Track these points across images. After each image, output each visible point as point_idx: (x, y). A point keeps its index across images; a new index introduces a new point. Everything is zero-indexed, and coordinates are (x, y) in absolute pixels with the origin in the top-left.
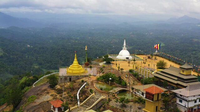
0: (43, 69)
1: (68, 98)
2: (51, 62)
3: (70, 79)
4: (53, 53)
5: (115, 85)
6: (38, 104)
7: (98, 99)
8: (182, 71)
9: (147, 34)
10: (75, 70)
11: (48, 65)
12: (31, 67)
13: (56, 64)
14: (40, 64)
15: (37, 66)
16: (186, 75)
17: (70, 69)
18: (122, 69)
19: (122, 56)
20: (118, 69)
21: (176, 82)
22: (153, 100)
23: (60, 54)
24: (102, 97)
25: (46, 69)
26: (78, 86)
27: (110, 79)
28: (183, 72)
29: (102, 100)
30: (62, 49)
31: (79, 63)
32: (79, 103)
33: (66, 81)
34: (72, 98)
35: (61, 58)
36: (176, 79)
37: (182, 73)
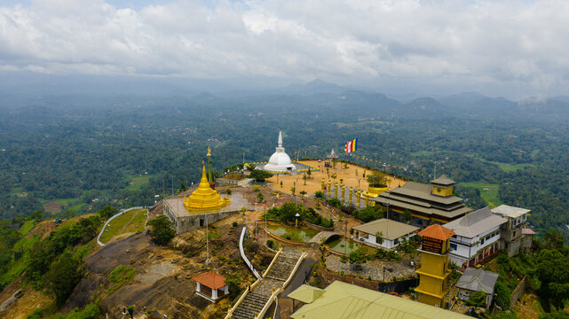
0: (39, 200)
1: (222, 265)
2: (56, 182)
3: (202, 222)
4: (58, 161)
5: (306, 226)
6: (151, 285)
7: (296, 260)
8: (436, 189)
9: (250, 115)
10: (206, 202)
11: (50, 189)
12: (9, 196)
13: (69, 186)
14: (30, 189)
15: (21, 192)
16: (447, 197)
17: (193, 201)
18: (303, 193)
19: (277, 164)
20: (291, 193)
21: (430, 212)
22: (440, 252)
23: (74, 164)
24: (304, 255)
25: (45, 199)
26: (228, 236)
27: (297, 215)
28: (439, 191)
29: (304, 260)
30: (78, 151)
31: (213, 187)
32: (256, 273)
33: (193, 227)
34: (229, 263)
35: (77, 173)
36: (428, 205)
37: (436, 192)
